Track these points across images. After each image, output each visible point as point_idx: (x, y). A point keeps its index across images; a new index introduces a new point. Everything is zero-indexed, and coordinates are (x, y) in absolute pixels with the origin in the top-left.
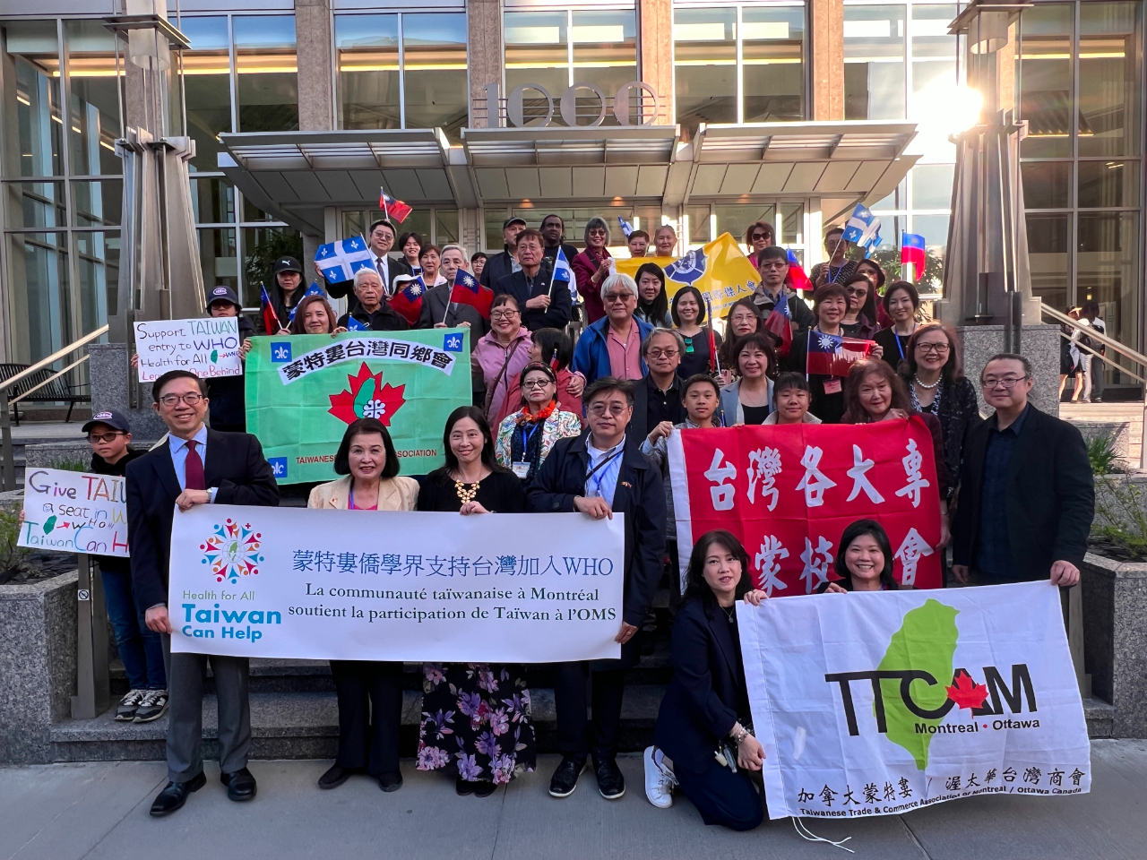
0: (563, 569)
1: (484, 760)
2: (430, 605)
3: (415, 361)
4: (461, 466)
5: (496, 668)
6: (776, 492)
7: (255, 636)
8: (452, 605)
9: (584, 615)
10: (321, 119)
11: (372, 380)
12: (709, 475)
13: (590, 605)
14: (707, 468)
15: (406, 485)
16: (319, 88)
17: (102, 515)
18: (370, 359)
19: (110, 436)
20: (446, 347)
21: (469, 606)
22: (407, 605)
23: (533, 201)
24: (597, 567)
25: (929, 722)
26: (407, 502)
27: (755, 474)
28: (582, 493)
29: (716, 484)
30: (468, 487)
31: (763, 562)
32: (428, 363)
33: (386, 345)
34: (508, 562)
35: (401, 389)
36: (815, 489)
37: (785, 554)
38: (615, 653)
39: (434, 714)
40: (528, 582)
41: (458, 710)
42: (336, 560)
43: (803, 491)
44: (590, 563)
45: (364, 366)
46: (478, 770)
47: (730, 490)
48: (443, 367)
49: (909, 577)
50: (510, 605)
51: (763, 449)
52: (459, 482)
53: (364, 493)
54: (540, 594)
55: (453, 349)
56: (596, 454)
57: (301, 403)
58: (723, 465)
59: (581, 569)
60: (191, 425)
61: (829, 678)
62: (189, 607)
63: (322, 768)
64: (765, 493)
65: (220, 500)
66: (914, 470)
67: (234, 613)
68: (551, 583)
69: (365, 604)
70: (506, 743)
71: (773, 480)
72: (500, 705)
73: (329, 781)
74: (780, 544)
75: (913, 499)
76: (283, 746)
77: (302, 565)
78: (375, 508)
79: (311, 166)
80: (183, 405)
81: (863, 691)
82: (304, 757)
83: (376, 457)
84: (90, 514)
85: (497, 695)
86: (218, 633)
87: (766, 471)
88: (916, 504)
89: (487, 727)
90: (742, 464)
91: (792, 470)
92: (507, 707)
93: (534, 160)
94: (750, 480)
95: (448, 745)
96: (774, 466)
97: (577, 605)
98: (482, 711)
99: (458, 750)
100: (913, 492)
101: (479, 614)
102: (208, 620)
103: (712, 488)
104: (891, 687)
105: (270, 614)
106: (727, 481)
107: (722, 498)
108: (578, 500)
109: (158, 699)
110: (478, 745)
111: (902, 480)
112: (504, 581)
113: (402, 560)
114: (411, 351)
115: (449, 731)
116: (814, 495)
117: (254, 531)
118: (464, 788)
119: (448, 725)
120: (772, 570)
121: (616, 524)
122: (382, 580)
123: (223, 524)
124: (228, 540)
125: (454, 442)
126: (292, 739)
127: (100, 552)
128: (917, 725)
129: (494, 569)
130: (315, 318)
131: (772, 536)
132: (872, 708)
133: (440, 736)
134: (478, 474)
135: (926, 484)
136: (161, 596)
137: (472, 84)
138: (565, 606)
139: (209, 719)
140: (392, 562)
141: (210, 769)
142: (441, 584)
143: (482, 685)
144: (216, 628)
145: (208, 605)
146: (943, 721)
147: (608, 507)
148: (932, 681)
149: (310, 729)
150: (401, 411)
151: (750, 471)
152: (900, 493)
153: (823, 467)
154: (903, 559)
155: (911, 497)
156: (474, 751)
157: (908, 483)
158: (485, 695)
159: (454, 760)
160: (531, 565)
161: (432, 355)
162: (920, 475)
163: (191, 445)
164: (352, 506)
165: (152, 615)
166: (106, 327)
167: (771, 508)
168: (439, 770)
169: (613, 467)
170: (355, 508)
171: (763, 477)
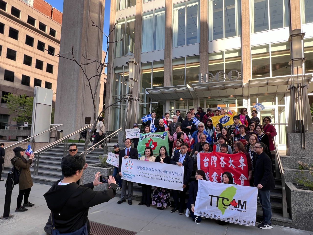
0: (174, 174)
1: (162, 204)
2: (154, 177)
3: (158, 137)
4: (162, 155)
5: (165, 189)
6: (216, 164)
7: (131, 178)
8: (158, 177)
9: (177, 182)
10: (168, 81)
11: (152, 141)
12: (204, 161)
13: (178, 181)
14: (204, 159)
15: (154, 158)
16: (168, 74)
17: (116, 161)
18: (152, 137)
19: (116, 148)
20: (164, 135)
21: (160, 178)
22: (152, 176)
23: (210, 97)
24: (179, 174)
25: (226, 207)
26: (153, 160)
27: (212, 160)
28: (178, 161)
29: (205, 162)
30: (162, 159)
31: (213, 177)
32: (161, 138)
33: (154, 135)
34: (166, 172)
35: (156, 143)
36: (223, 164)
37: (218, 176)
38: (182, 190)
39: (155, 195)
40: (169, 175)
41: (158, 195)
42: (143, 168)
43: (221, 164)
44: (178, 173)
45: (151, 139)
46: (161, 205)
47: (207, 163)
48: (163, 139)
49: (242, 183)
50: (166, 179)
51: (214, 156)
52: (161, 158)
53: (147, 158)
54: (171, 178)
55: (165, 135)
56: (181, 155)
57: (142, 145)
58: (206, 159)
59: (177, 174)
60: (128, 146)
61: (210, 195)
62: (123, 173)
63: (139, 202)
64: (214, 164)
65: (130, 158)
66: (242, 162)
67: (129, 175)
68: (172, 176)
69: (146, 175)
70: (166, 201)
71: (215, 162)
72: (165, 195)
73: (140, 204)
74: (217, 174)
75: (242, 168)
76: (136, 198)
77: (138, 168)
78: (148, 161)
79: (163, 93)
80: (127, 143)
81: (215, 199)
82: (138, 201)
83: (149, 153)
84: (115, 160)
85: (164, 193)
86: (127, 177)
87: (214, 160)
88: (242, 169)
89: (163, 198)
90: (210, 158)
91: (219, 161)
92: (166, 195)
93: (209, 89)
94: (211, 161)
95: (156, 201)
96: (216, 159)
97: (176, 180)
98: (162, 195)
99: (158, 202)
100: (242, 167)
101: (161, 179)
102: (126, 175)
103: (204, 163)
104: (220, 200)
105: (133, 175)
106: (207, 162)
107: (206, 165)
108: (177, 162)
109: (119, 188)
110: (162, 201)
111: (239, 164)
112: (165, 175)
113: (152, 169)
114: (158, 136)
115: (157, 199)
116: (223, 165)
117: (132, 162)
118: (159, 208)
119: (157, 198)
120: (215, 178)
121: (183, 167)
122: (148, 172)
123: (128, 161)
124: (129, 164)
125: (161, 151)
126: (137, 197)
127: (115, 166)
128: (223, 207)
129: (164, 172)
130: (147, 129)
131: (215, 172)
132: (216, 202)
133: (155, 199)
134: (164, 157)
135: (245, 165)
136: (120, 171)
137: (200, 70)
138: (174, 180)
139: (127, 193)
140: (150, 169)
141: (127, 200)
142: (157, 174)
143: (163, 191)
144: (127, 176)
145: (125, 173)
146: (228, 207)
147: (182, 164)
148: (228, 200)
149: (139, 196)
150: (157, 147)
151: (211, 160)
152: (239, 167)
153: (224, 160)
154: (241, 179)
155: (241, 168)
156: (161, 202)
157: (240, 165)
158: (163, 193)
159: (157, 204)
160: (169, 173)
161: (161, 136)
162: (243, 163)
163: (128, 149)
164: (145, 160)
165: (119, 173)
166: (122, 128)
167: (215, 167)
168: (154, 205)
169: (184, 158)
170: (146, 160)
171: (214, 161)
